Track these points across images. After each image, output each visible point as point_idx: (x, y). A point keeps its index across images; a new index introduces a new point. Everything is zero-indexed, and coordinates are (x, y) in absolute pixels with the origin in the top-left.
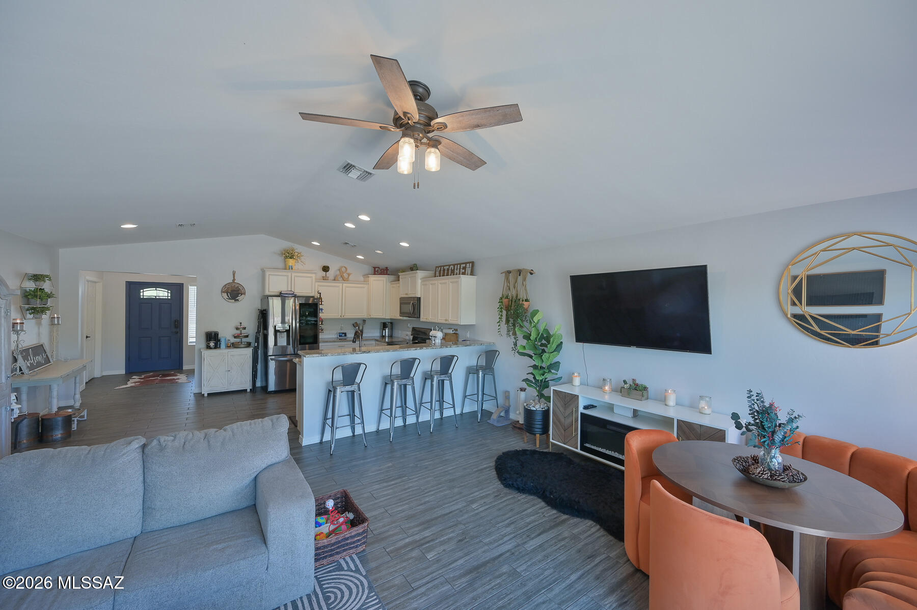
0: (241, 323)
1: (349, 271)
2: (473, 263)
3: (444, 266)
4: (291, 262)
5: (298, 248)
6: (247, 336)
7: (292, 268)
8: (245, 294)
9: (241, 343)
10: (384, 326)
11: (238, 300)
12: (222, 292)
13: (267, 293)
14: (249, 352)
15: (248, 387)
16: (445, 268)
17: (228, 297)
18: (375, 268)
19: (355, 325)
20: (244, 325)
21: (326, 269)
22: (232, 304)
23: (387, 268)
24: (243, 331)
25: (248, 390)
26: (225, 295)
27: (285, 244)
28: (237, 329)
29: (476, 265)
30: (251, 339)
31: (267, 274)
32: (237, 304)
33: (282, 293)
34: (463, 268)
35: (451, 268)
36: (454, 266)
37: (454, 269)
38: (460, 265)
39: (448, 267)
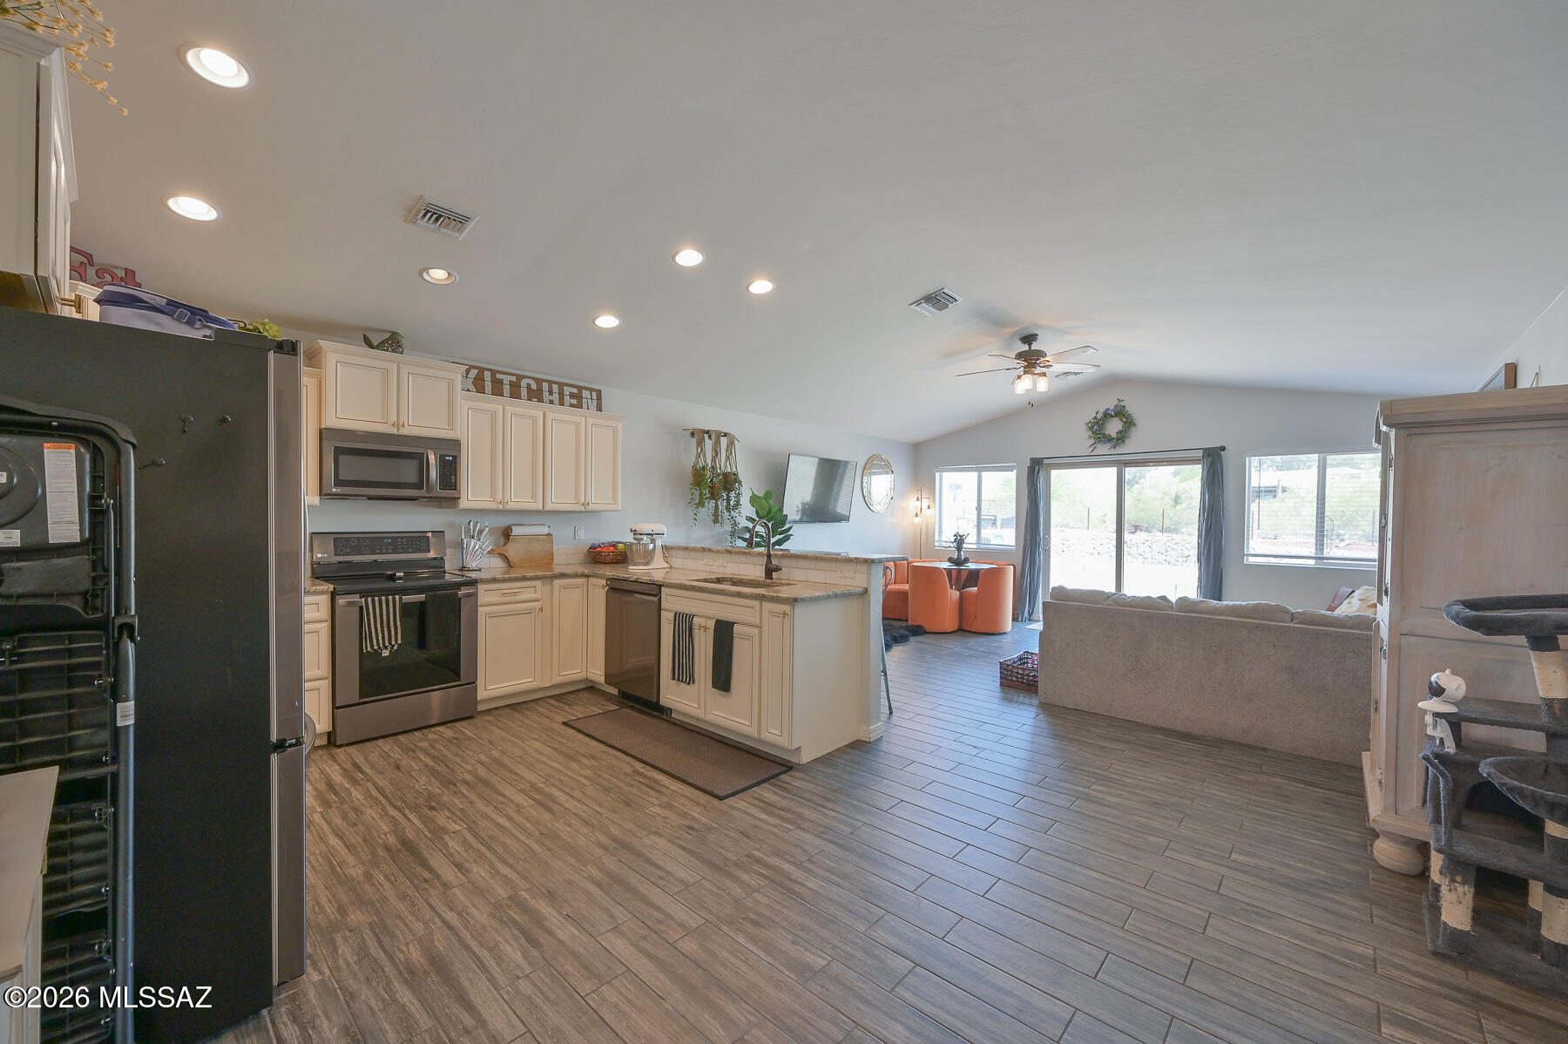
2: (600, 393)
3: (493, 372)
16: (506, 379)
29: (605, 397)
34: (572, 396)
35: (529, 385)
36: (539, 381)
37: (540, 390)
38: (561, 385)
39: (514, 379)
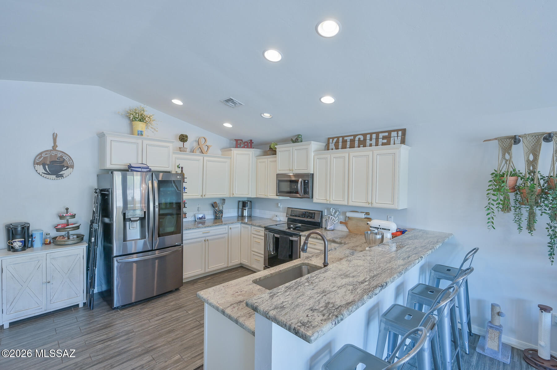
0: (67, 209)
1: (208, 143)
2: (404, 131)
3: (343, 137)
4: (140, 126)
5: (149, 111)
6: (78, 227)
7: (142, 135)
8: (72, 167)
9: (69, 238)
10: (244, 204)
11: (62, 176)
12: (35, 163)
13: (108, 166)
14: (81, 249)
15: (80, 299)
16: (348, 139)
17: (47, 171)
18: (237, 140)
19: (214, 205)
20: (72, 211)
21: (183, 138)
22: (52, 182)
23: (251, 140)
24: (71, 221)
25: (81, 305)
26: (40, 169)
27: (132, 104)
28: (61, 217)
29: (407, 133)
30: (84, 231)
31: (109, 139)
32: (60, 181)
33: (133, 165)
34: (384, 138)
35: (359, 139)
36: (365, 135)
37: (365, 139)
38: (377, 134)
39: (352, 137)
